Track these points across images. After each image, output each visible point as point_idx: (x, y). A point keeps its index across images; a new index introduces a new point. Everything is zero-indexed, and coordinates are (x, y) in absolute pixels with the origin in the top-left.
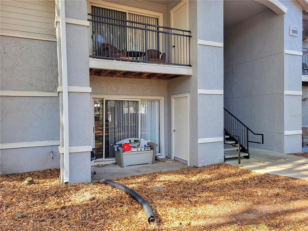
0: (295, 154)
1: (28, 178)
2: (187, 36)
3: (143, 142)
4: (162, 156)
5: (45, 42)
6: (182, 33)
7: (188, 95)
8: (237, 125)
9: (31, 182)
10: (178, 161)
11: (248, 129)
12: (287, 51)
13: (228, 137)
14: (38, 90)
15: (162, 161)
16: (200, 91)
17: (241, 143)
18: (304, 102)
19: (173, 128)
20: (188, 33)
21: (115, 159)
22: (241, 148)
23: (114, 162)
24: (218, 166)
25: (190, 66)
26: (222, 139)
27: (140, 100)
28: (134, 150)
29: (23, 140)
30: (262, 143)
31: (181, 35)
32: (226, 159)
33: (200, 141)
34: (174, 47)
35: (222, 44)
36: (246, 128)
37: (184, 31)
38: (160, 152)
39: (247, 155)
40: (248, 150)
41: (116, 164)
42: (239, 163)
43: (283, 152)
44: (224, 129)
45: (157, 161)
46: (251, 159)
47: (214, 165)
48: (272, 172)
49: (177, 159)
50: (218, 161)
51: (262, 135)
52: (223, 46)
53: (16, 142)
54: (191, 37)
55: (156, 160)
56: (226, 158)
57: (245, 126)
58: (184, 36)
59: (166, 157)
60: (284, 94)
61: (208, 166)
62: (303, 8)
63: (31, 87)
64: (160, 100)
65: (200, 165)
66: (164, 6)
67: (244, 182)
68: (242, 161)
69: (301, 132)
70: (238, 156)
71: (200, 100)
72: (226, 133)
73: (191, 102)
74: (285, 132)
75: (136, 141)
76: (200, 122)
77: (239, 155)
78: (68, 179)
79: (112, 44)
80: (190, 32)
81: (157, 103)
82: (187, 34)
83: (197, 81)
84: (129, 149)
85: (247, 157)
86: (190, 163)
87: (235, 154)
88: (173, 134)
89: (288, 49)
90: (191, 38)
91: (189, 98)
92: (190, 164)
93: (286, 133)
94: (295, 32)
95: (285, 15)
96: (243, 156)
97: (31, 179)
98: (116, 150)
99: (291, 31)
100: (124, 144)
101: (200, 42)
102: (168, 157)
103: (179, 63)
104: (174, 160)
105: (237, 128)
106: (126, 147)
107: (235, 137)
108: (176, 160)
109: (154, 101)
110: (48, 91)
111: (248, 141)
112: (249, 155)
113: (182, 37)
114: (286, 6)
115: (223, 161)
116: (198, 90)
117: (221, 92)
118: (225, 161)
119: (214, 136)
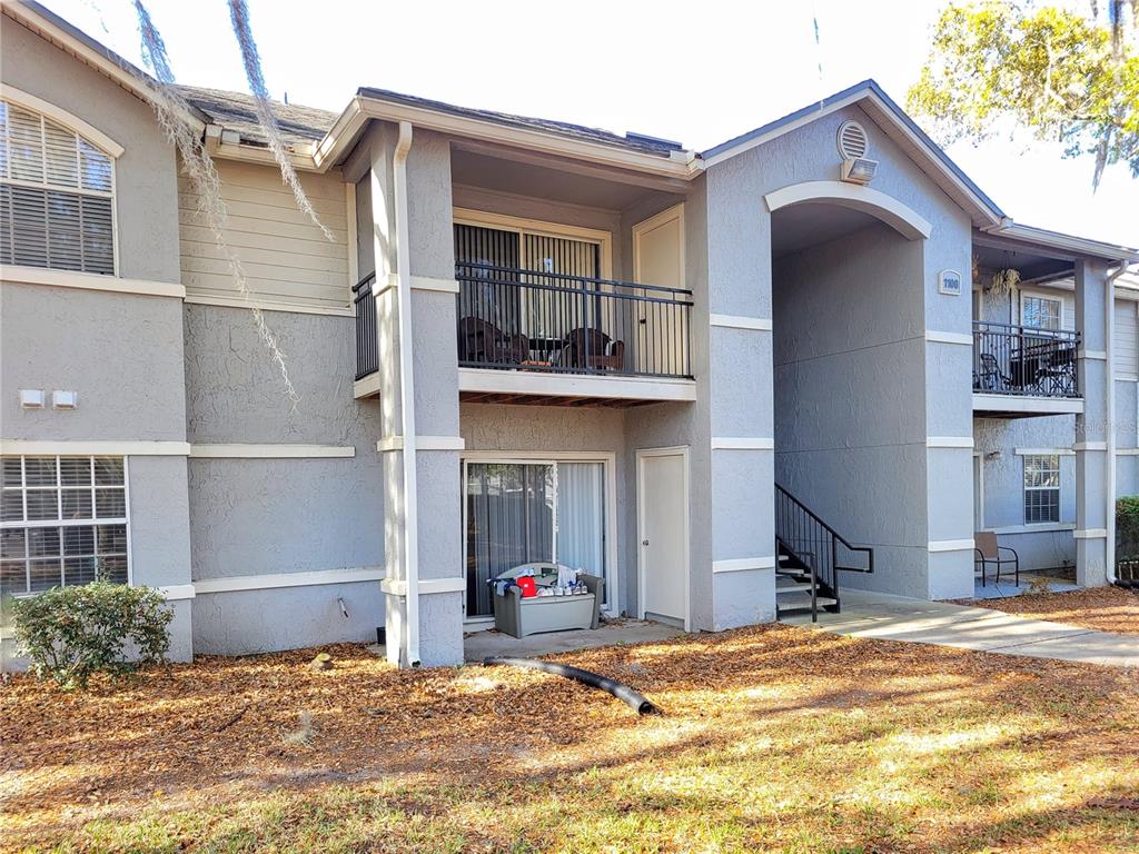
0: (957, 602)
1: (320, 656)
2: (682, 303)
3: (566, 574)
4: (613, 612)
5: (324, 318)
6: (669, 296)
7: (686, 451)
8: (807, 526)
9: (328, 665)
10: (657, 623)
11: (835, 535)
12: (930, 335)
13: (786, 558)
14: (308, 442)
15: (614, 622)
16: (716, 442)
17: (820, 575)
18: (990, 463)
19: (642, 536)
20: (684, 295)
21: (493, 619)
22: (818, 587)
23: (492, 626)
24: (764, 628)
25: (690, 377)
26: (770, 562)
27: (555, 463)
28: (547, 594)
29: (275, 570)
30: (870, 571)
31: (667, 302)
32: (781, 614)
33: (718, 566)
34: (644, 322)
35: (768, 324)
36: (830, 535)
37: (674, 291)
38: (605, 602)
39: (834, 602)
40: (835, 590)
41: (497, 630)
42: (815, 620)
43: (926, 597)
44: (777, 537)
45: (602, 624)
46: (843, 614)
47: (753, 627)
48: (890, 636)
49: (653, 618)
50: (761, 618)
51: (870, 550)
52: (771, 328)
53: (257, 574)
54: (692, 304)
55: (600, 620)
56: (781, 609)
57: (828, 529)
58: (674, 303)
59: (623, 615)
60: (928, 445)
61: (737, 629)
62: (972, 221)
63: (292, 434)
64: (606, 463)
65: (717, 628)
66: (614, 212)
67: (826, 654)
68: (819, 617)
69: (971, 544)
70: (810, 606)
71: (717, 464)
72: (781, 548)
73: (694, 469)
74: (930, 543)
75: (546, 571)
76: (717, 518)
77: (814, 604)
78: (418, 655)
79: (480, 317)
80: (690, 293)
81: (595, 469)
82: (682, 297)
83: (709, 417)
84: (532, 591)
85: (833, 609)
86: (692, 624)
87: (804, 601)
88: (643, 551)
89: (934, 329)
90: (693, 309)
91: (687, 458)
92: (691, 628)
93: (933, 546)
94: (953, 284)
95: (926, 243)
96: (824, 607)
97: (327, 657)
98: (500, 592)
99: (942, 284)
100: (519, 579)
101: (715, 319)
102: (628, 615)
103: (658, 371)
104: (646, 620)
105: (807, 535)
106: (526, 586)
107: (802, 558)
108: (651, 619)
109: (589, 463)
110: (331, 445)
111: (835, 568)
112: (838, 603)
113: (670, 305)
114: (928, 218)
115: (775, 618)
116: (713, 439)
117: (769, 443)
118: (778, 619)
119: (752, 555)
